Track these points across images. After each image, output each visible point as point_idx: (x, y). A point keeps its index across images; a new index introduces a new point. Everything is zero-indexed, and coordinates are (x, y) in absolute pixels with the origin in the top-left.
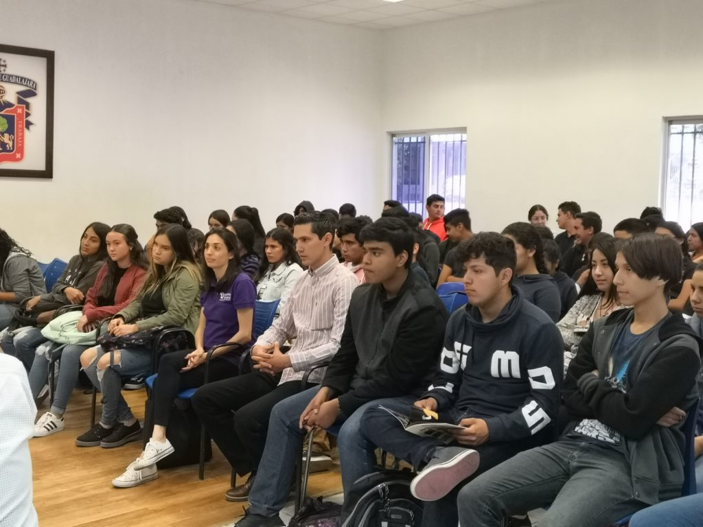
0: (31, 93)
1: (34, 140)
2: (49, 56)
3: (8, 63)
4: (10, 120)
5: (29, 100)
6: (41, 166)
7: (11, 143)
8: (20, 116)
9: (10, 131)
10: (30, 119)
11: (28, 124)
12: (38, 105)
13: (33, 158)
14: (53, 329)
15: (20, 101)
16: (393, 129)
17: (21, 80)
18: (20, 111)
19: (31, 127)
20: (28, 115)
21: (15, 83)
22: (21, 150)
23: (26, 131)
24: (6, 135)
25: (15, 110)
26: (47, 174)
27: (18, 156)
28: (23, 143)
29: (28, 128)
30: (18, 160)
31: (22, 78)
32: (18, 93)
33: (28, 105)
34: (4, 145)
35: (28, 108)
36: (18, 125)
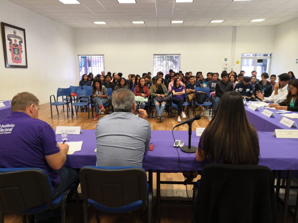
2: (24, 31)
3: (16, 32)
4: (18, 49)
5: (21, 44)
8: (20, 49)
9: (18, 54)
10: (22, 50)
13: (24, 62)
16: (79, 54)
17: (20, 38)
20: (22, 49)
22: (21, 60)
25: (19, 47)
26: (26, 67)
27: (21, 61)
28: (21, 57)
29: (22, 53)
33: (21, 45)
34: (18, 58)
35: (21, 46)
36: (20, 52)
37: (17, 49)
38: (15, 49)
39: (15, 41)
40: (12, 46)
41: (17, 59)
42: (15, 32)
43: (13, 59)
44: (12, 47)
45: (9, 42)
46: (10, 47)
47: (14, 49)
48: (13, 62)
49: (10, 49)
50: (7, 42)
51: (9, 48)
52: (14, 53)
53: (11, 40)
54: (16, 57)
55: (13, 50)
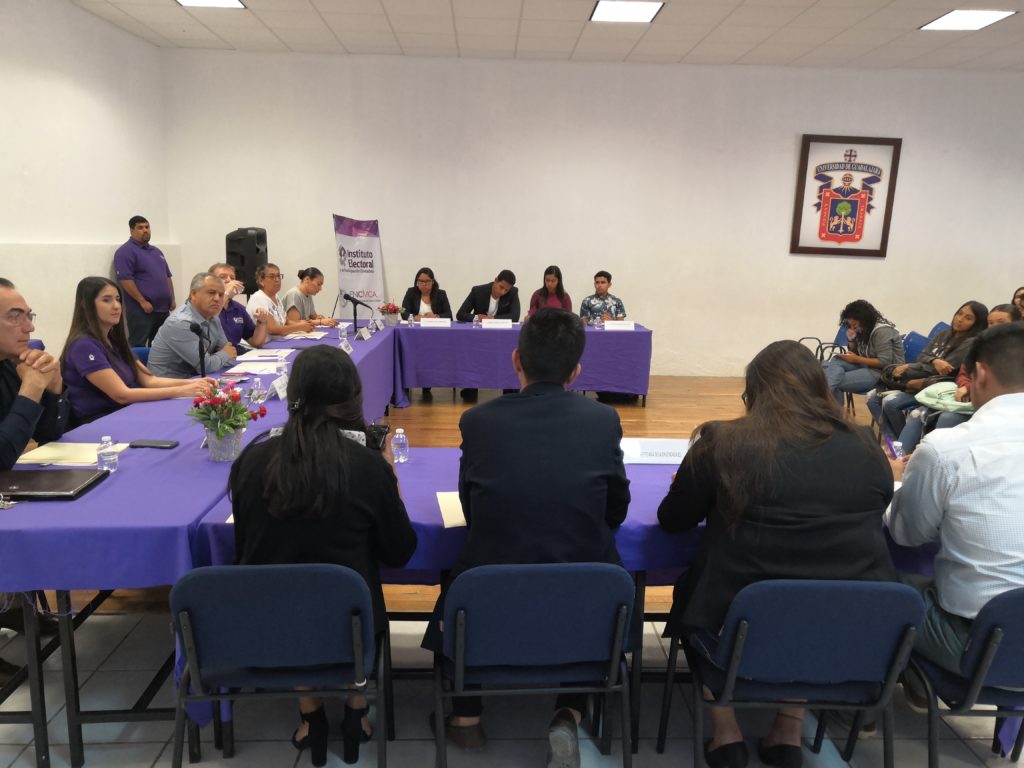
0: (876, 179)
1: (873, 222)
2: (896, 144)
3: (858, 154)
4: (854, 204)
5: (873, 186)
6: (876, 245)
7: (852, 226)
8: (863, 201)
9: (853, 215)
10: (872, 203)
11: (870, 208)
12: (880, 190)
13: (870, 239)
14: (928, 395)
15: (865, 187)
17: (869, 168)
18: (863, 196)
19: (872, 211)
20: (870, 199)
21: (863, 171)
22: (860, 232)
23: (867, 215)
24: (849, 218)
25: (860, 195)
26: (880, 253)
27: (857, 236)
28: (862, 226)
29: (869, 211)
30: (857, 240)
31: (869, 166)
32: (864, 180)
33: (871, 191)
34: (845, 226)
35: (871, 193)
36: (860, 209)
37: (849, 201)
38: (841, 201)
39: (848, 179)
40: (828, 194)
41: (841, 231)
42: (851, 155)
43: (822, 229)
44: (826, 199)
45: (820, 183)
46: (820, 197)
47: (835, 203)
48: (823, 239)
49: (818, 206)
50: (812, 186)
51: (817, 201)
52: (833, 213)
53: (830, 178)
54: (838, 227)
55: (830, 205)
